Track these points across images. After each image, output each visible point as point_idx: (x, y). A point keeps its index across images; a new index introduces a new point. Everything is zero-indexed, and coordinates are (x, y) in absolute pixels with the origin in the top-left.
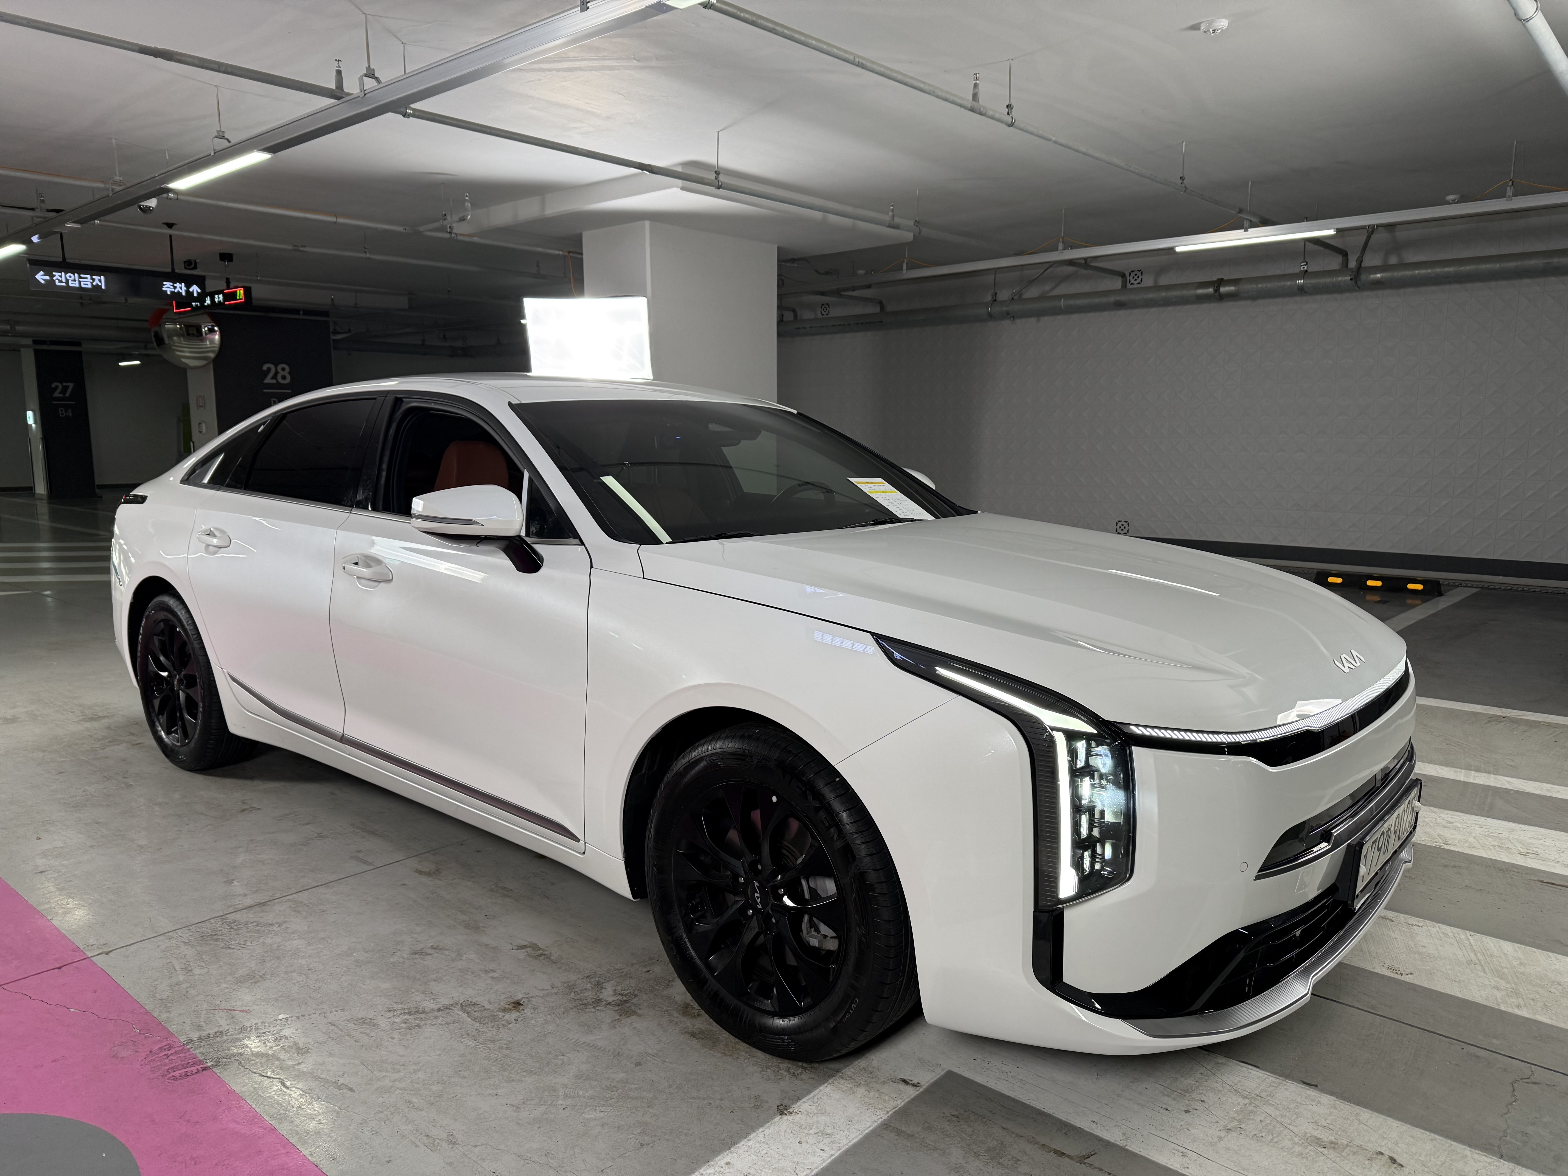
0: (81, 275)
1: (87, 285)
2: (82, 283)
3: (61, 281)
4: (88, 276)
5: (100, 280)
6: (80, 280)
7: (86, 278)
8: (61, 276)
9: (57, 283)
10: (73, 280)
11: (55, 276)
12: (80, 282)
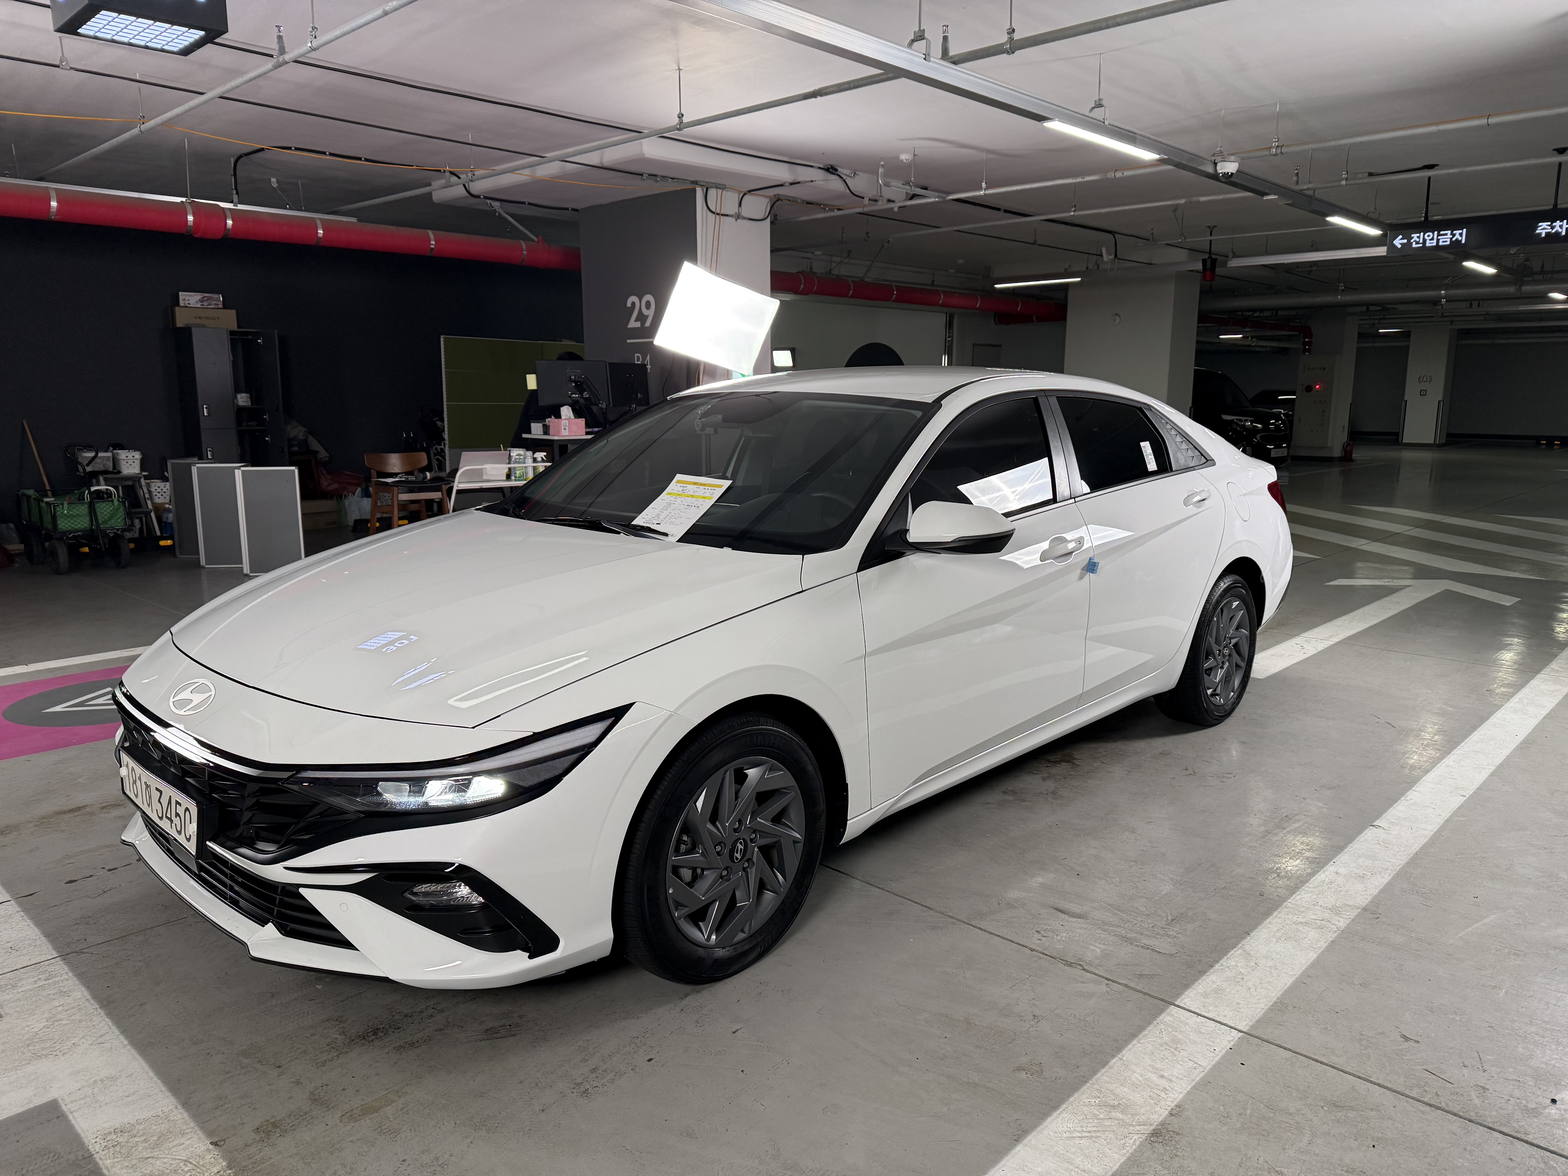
0: (1442, 232)
1: (1446, 242)
2: (1441, 241)
3: (1417, 243)
4: (1449, 232)
5: (1461, 235)
6: (1439, 237)
7: (1446, 234)
8: (1419, 237)
9: (1414, 245)
10: (1431, 239)
11: (1413, 238)
12: (1438, 240)
